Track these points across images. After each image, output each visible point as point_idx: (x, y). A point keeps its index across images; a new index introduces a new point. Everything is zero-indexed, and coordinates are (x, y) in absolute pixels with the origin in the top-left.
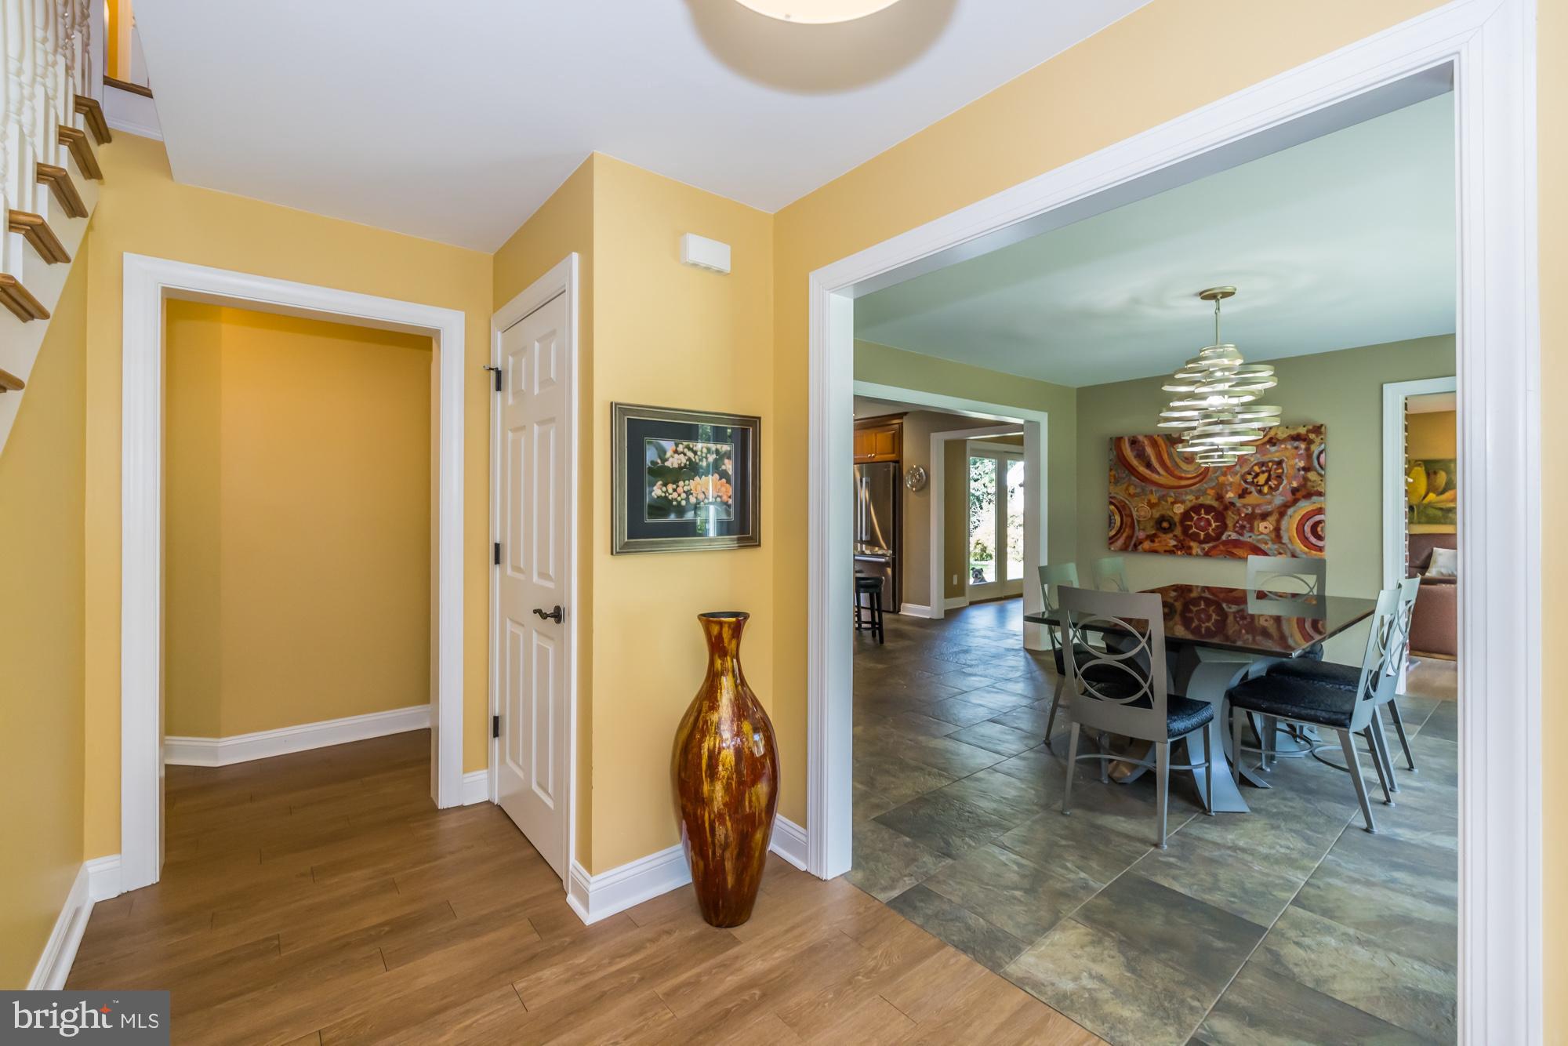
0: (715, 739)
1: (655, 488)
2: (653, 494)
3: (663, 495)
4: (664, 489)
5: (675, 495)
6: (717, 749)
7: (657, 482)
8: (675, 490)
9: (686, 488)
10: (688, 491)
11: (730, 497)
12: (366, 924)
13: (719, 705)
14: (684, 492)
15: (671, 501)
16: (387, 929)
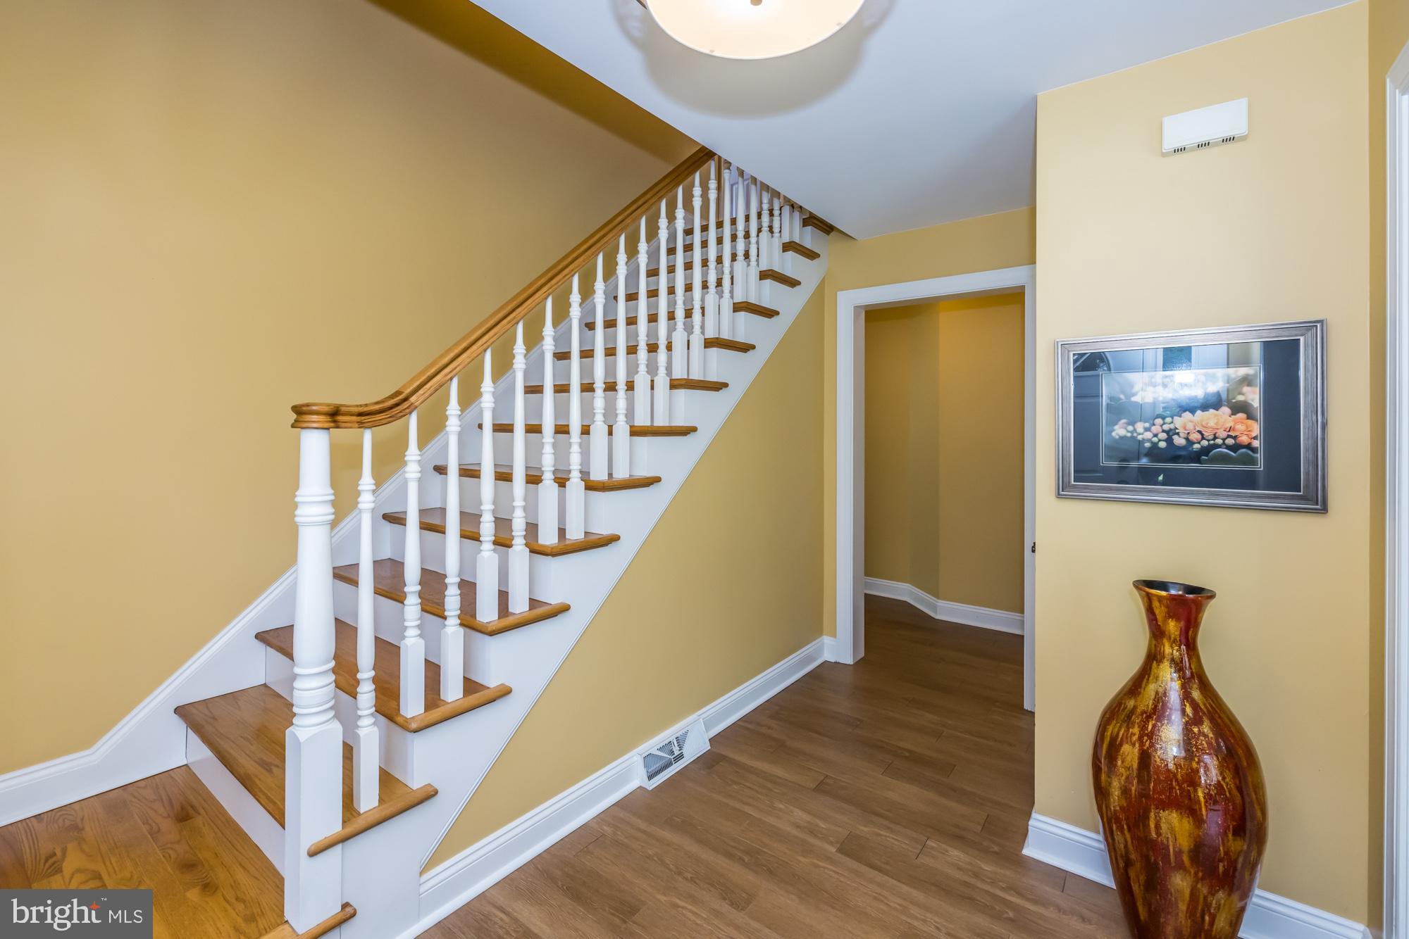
0: (1120, 727)
1: (1116, 427)
2: (1114, 434)
3: (1129, 435)
4: (1130, 428)
5: (1148, 435)
6: (1119, 739)
7: (1120, 420)
8: (1147, 430)
9: (1166, 427)
10: (1171, 430)
11: (1255, 438)
12: (902, 744)
13: (1140, 693)
14: (1163, 431)
15: (1141, 443)
16: (907, 754)
